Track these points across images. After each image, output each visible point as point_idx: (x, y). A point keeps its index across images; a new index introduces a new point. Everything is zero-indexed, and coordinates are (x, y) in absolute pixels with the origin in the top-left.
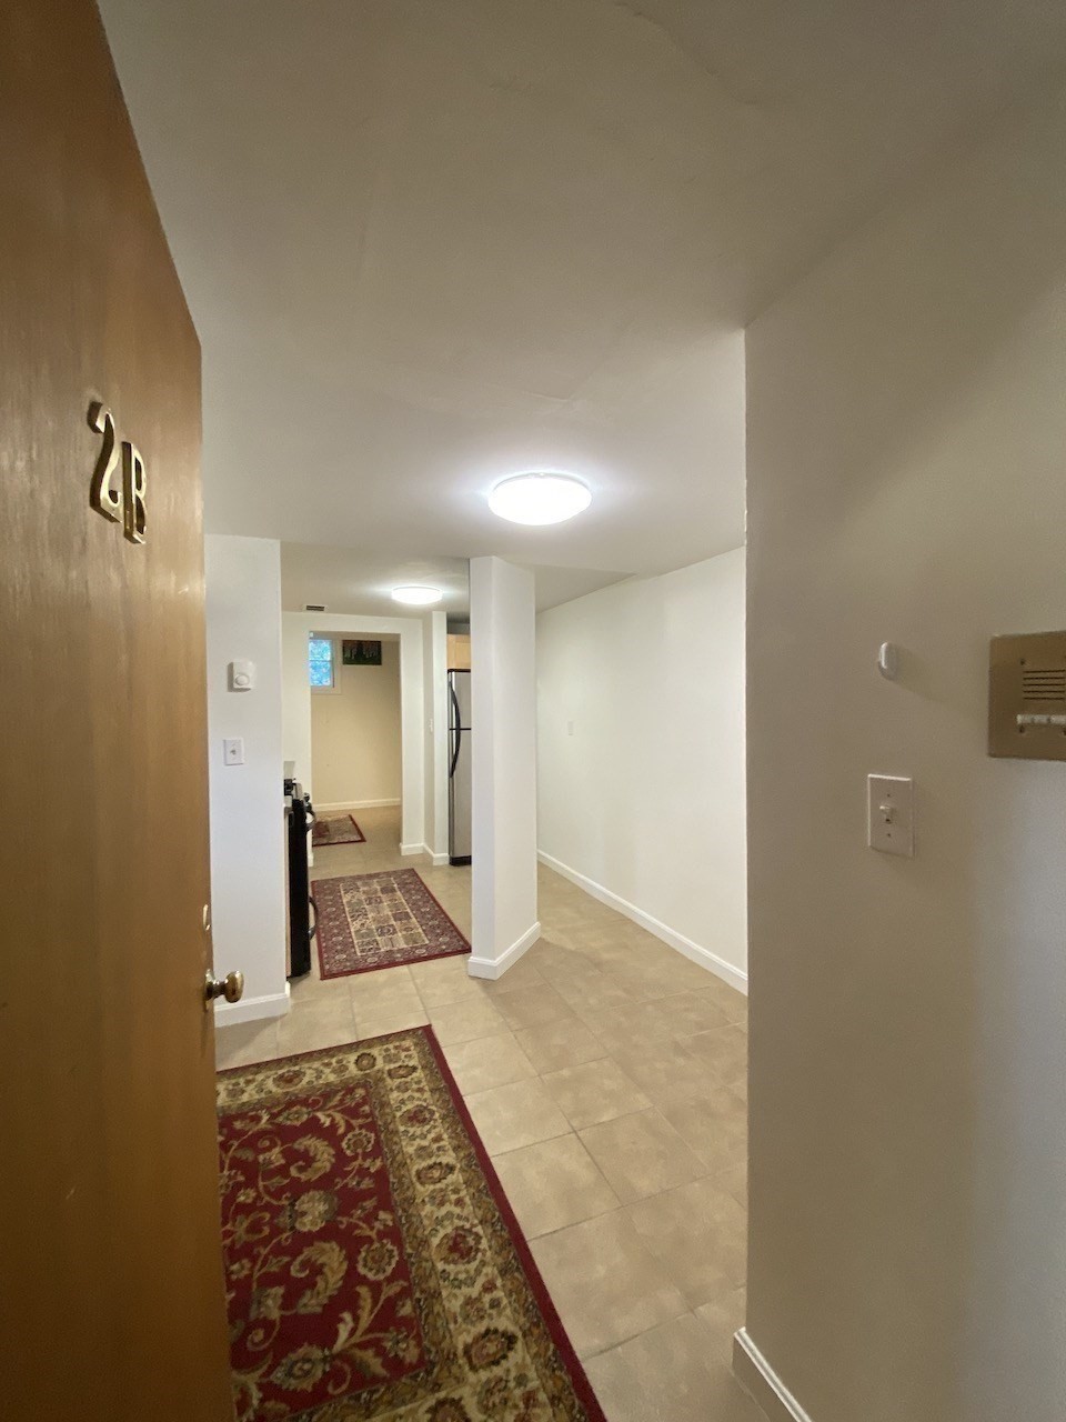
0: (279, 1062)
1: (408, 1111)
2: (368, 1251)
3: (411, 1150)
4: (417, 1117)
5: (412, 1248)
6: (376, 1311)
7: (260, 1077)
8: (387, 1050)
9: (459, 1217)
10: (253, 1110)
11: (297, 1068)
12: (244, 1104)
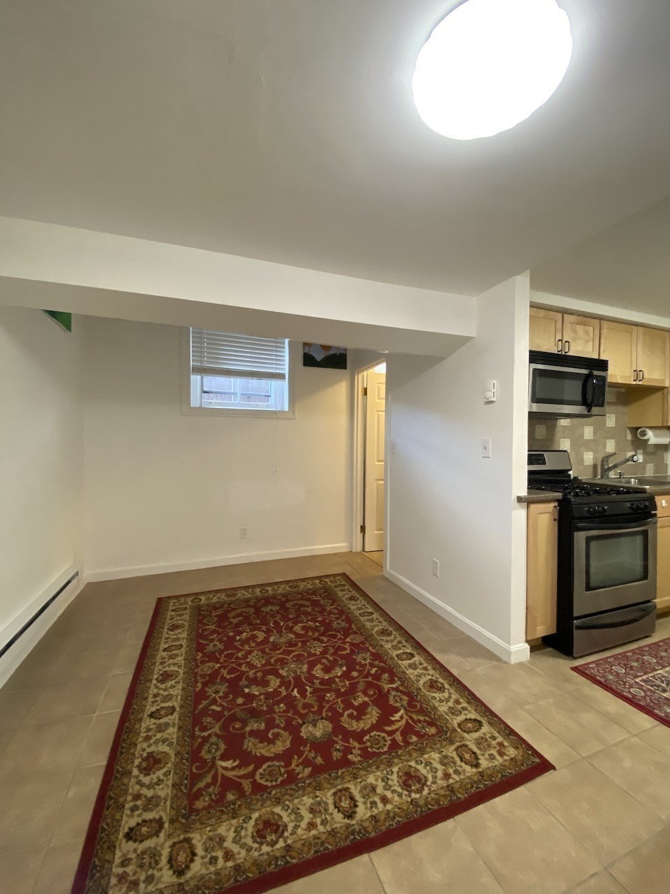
0: (451, 677)
1: (417, 771)
2: (279, 767)
3: (371, 780)
4: (411, 779)
5: (275, 795)
7: (431, 672)
8: (494, 738)
10: (400, 678)
11: (447, 686)
12: (404, 672)
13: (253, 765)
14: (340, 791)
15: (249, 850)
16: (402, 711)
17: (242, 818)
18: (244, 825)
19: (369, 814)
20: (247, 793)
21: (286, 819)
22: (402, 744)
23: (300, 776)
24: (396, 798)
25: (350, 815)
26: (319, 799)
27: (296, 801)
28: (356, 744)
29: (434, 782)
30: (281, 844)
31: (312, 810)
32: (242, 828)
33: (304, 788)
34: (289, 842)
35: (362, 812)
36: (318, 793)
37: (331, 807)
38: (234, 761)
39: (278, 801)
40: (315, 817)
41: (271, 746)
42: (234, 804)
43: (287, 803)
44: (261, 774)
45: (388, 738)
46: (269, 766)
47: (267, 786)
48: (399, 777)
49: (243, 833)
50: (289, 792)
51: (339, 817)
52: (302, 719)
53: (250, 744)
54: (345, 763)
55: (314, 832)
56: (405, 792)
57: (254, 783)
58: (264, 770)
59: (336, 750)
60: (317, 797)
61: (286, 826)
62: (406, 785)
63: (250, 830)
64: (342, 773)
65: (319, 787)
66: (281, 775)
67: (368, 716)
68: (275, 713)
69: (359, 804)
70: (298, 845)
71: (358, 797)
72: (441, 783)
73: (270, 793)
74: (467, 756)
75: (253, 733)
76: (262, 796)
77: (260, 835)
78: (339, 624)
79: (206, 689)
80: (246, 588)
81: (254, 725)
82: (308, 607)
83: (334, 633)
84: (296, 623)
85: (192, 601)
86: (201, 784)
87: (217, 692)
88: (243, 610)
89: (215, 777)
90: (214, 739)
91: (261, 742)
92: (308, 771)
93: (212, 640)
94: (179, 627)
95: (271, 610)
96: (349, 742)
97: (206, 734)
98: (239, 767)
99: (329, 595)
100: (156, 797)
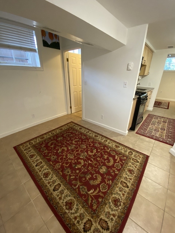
0: (118, 143)
1: (130, 169)
2: (104, 184)
3: (124, 176)
4: (131, 171)
5: (109, 192)
6: (97, 194)
7: (114, 143)
8: (136, 154)
9: (121, 197)
10: (109, 147)
11: (119, 146)
12: (109, 146)
13: (98, 188)
14: (121, 182)
15: (117, 210)
16: (116, 156)
17: (108, 203)
18: (110, 205)
19: (131, 184)
20: (103, 196)
21: (117, 197)
22: (123, 164)
23: (110, 184)
24: (132, 177)
25: (128, 187)
26: (119, 187)
27: (115, 191)
28: (114, 169)
29: (135, 170)
30: (122, 204)
31: (120, 191)
32: (110, 206)
33: (114, 186)
34: (123, 202)
35: (129, 185)
37: (123, 187)
38: (92, 190)
39: (112, 194)
40: (122, 192)
41: (97, 180)
42: (103, 201)
43: (114, 192)
44: (102, 189)
45: (119, 164)
46: (102, 186)
47: (106, 191)
48: (128, 172)
49: (112, 207)
50: (112, 189)
51: (126, 189)
52: (98, 168)
53: (92, 182)
54: (116, 175)
55: (125, 196)
56: (132, 175)
57: (103, 193)
58: (102, 187)
59: (112, 172)
60: (118, 187)
61: (119, 198)
62: (131, 173)
63: (113, 205)
64: (118, 177)
65: (116, 184)
66: (106, 186)
67: (111, 160)
68: (90, 170)
69: (127, 183)
70: (125, 201)
71: (126, 182)
72: (136, 169)
73: (108, 193)
74: (135, 161)
75: (90, 179)
76: (107, 195)
77: (116, 205)
78: (83, 137)
79: (64, 173)
80: (45, 134)
81: (88, 177)
82: (71, 135)
83: (84, 140)
84: (72, 141)
85: (29, 144)
86: (90, 202)
87: (68, 172)
88: (52, 142)
89: (91, 197)
90: (81, 187)
91: (94, 180)
92: (110, 181)
93: (51, 156)
94: (33, 155)
95: (61, 139)
96: (112, 169)
97: (77, 186)
98: (95, 190)
99: (73, 129)
100: (81, 214)
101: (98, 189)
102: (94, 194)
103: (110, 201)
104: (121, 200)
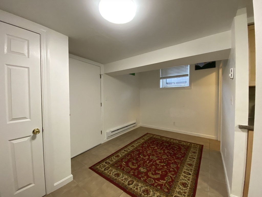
12: (180, 176)
14: (133, 180)
15: (113, 175)
16: (165, 181)
20: (121, 169)
21: (121, 176)
22: (155, 186)
23: (130, 173)
24: (139, 191)
25: (129, 185)
27: (125, 175)
30: (116, 178)
31: (125, 178)
32: (115, 172)
33: (128, 175)
34: (117, 179)
35: (131, 186)
36: (129, 178)
37: (128, 181)
39: (123, 173)
40: (124, 180)
41: (132, 166)
42: (118, 168)
44: (126, 168)
45: (153, 182)
46: (128, 168)
48: (145, 189)
51: (127, 183)
52: (143, 166)
53: (130, 163)
54: (140, 178)
55: (121, 181)
56: (142, 192)
57: (124, 168)
59: (141, 175)
62: (144, 191)
64: (137, 179)
65: (130, 177)
68: (140, 162)
70: (117, 180)
71: (134, 184)
73: (124, 171)
75: (132, 162)
76: (122, 171)
77: (115, 174)
78: (179, 156)
79: (135, 151)
81: (134, 162)
82: (176, 148)
83: (174, 157)
84: (168, 150)
85: (152, 136)
86: (118, 163)
87: (136, 153)
88: (160, 142)
89: (121, 164)
90: (127, 159)
91: (132, 164)
92: (132, 174)
93: (146, 144)
94: (144, 139)
95: (166, 145)
96: (145, 176)
97: (127, 157)
98: (125, 165)
99: (188, 148)
100: (113, 160)
101: (126, 166)
102: (123, 165)
103: (118, 172)
104: (118, 178)
